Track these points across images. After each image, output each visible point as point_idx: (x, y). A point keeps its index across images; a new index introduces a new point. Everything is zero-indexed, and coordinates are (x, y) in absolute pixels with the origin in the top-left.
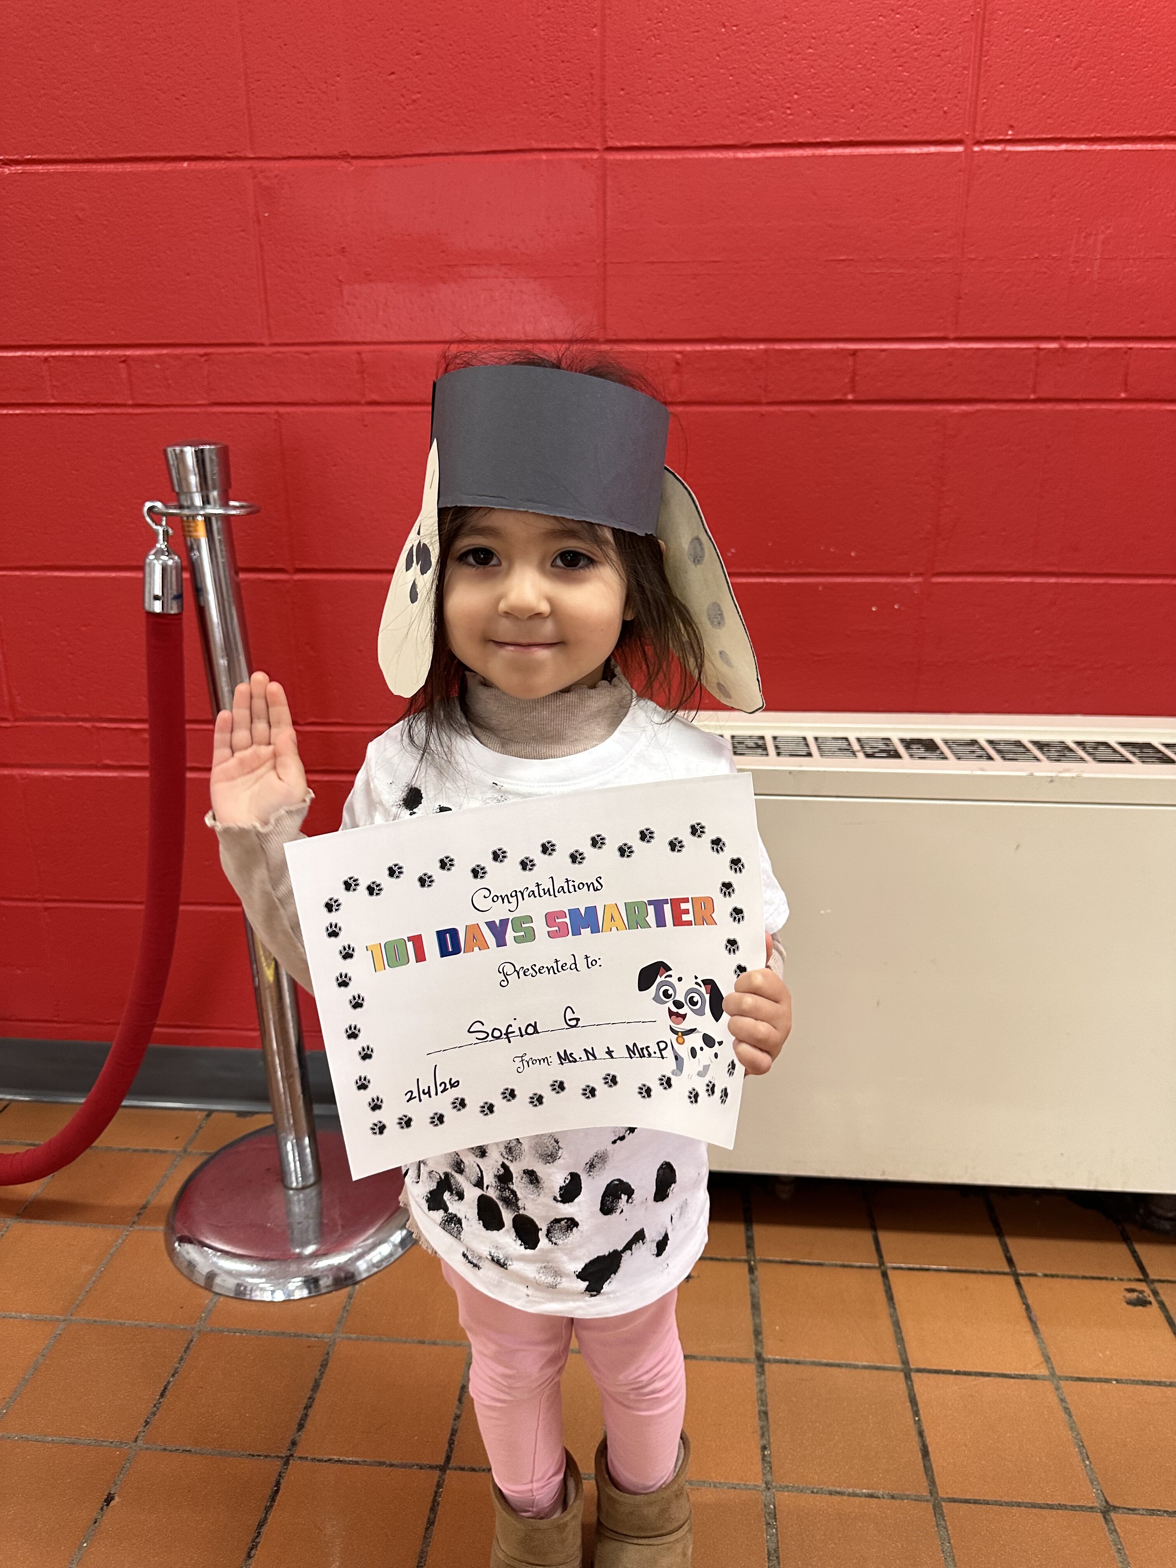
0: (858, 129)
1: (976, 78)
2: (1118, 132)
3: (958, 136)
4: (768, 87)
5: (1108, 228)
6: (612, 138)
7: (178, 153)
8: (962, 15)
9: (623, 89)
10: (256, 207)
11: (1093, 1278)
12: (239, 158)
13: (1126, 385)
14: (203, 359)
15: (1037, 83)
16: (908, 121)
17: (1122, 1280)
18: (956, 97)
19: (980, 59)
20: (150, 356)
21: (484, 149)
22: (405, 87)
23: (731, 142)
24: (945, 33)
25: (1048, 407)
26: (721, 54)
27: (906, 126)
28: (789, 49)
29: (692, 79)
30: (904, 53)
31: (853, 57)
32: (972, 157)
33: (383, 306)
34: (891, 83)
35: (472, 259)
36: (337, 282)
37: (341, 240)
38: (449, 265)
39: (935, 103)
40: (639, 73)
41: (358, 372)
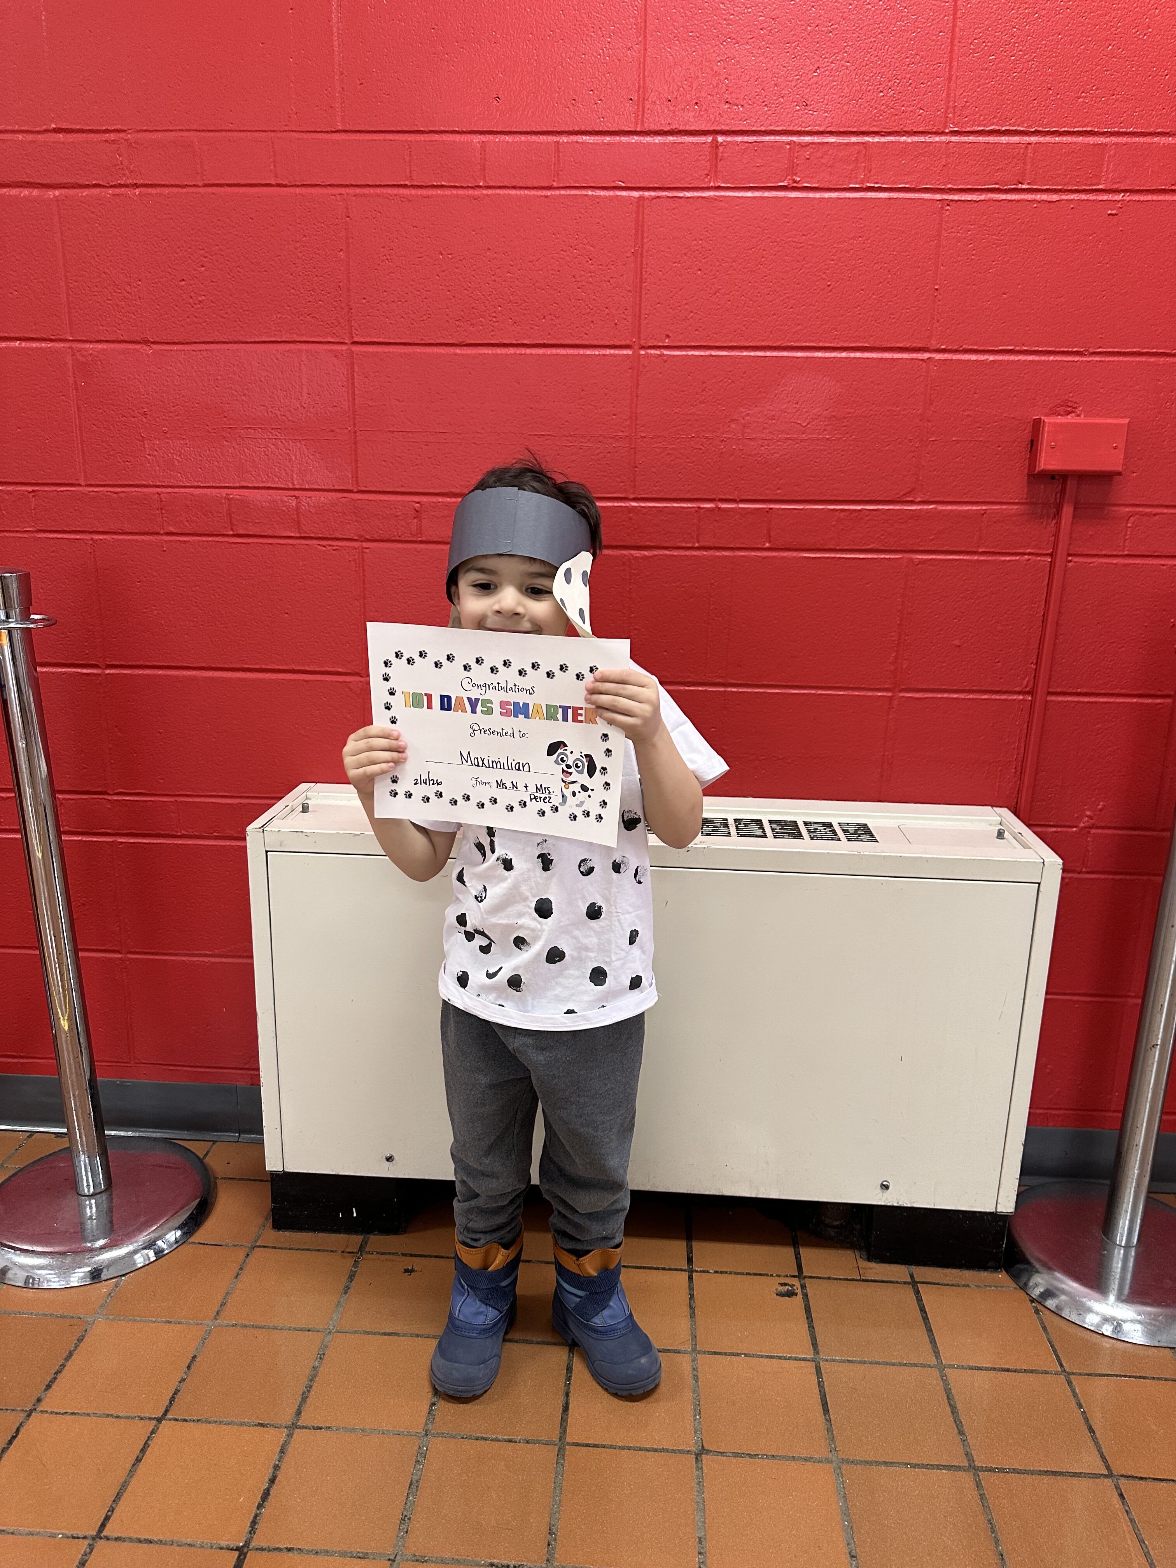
0: (549, 334)
2: (751, 342)
3: (628, 342)
4: (477, 300)
5: (748, 415)
6: (357, 335)
7: (12, 335)
8: (624, 252)
9: (364, 299)
10: (75, 377)
11: (755, 1274)
12: (61, 340)
13: (770, 537)
14: (31, 495)
15: (686, 304)
16: (588, 330)
17: (779, 1276)
18: (624, 313)
21: (257, 340)
22: (193, 291)
23: (451, 341)
24: (613, 265)
25: (710, 553)
26: (440, 275)
27: (586, 334)
28: (493, 273)
29: (418, 293)
30: (581, 278)
31: (543, 280)
32: (639, 358)
33: (178, 458)
34: (573, 300)
35: (249, 424)
36: (140, 438)
37: (145, 406)
38: (230, 428)
39: (608, 316)
40: (376, 287)
41: (158, 509)
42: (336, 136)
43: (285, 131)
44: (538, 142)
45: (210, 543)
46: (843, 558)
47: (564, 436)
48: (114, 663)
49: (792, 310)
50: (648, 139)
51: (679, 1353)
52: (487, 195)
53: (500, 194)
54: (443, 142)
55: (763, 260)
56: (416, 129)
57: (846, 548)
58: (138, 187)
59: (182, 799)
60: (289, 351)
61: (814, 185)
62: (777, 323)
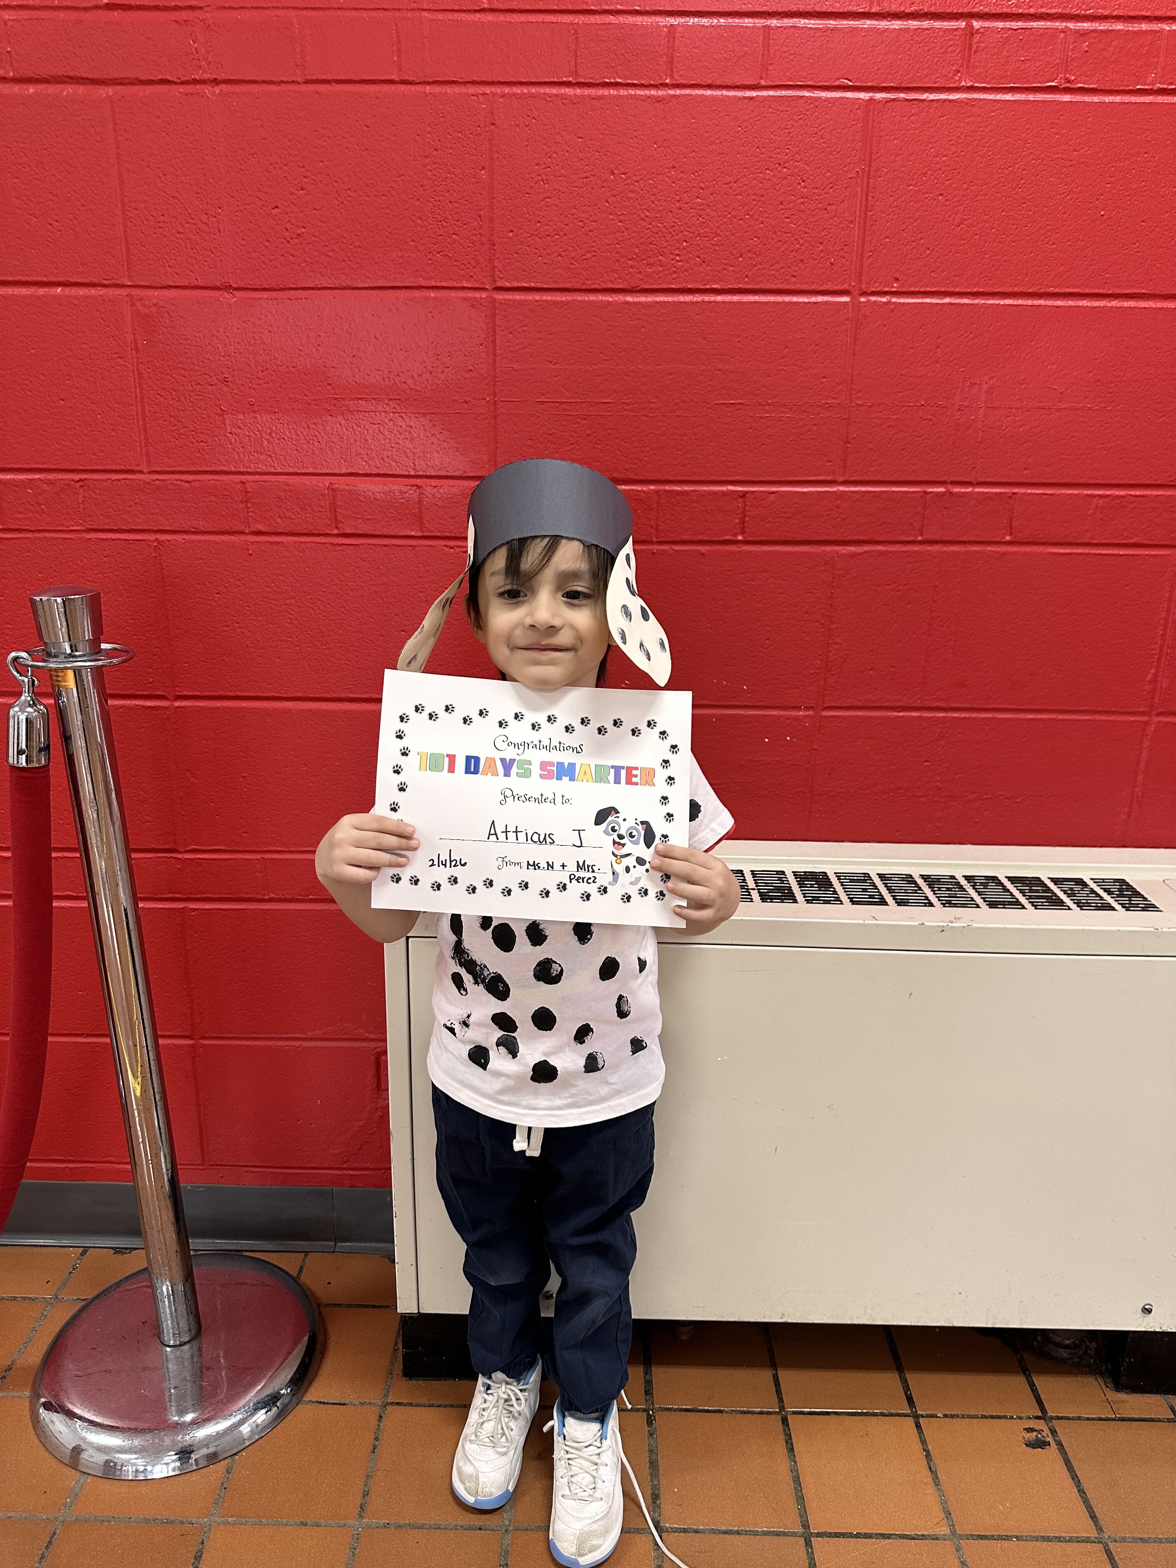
0: (747, 276)
1: (861, 231)
2: (1000, 287)
3: (846, 286)
4: (657, 233)
5: (991, 378)
6: (501, 278)
7: (53, 279)
8: (847, 172)
9: (512, 231)
10: (134, 334)
11: (992, 1417)
12: (116, 286)
13: (1011, 528)
14: (78, 485)
15: (922, 238)
16: (796, 271)
17: (1021, 1418)
18: (842, 249)
19: (865, 213)
20: (22, 481)
21: (371, 285)
22: (288, 222)
23: (621, 286)
24: (832, 188)
25: (936, 548)
26: (609, 200)
27: (794, 276)
28: (678, 198)
29: (581, 223)
30: (791, 205)
31: (741, 208)
32: (859, 307)
33: (267, 437)
34: (779, 233)
35: (360, 393)
36: (220, 411)
37: (224, 370)
38: (336, 399)
39: (822, 254)
40: (527, 215)
41: (242, 502)
42: (479, 16)
43: (414, 10)
44: (741, 27)
45: (309, 545)
46: (1100, 554)
47: (760, 404)
48: (186, 693)
49: (1055, 246)
50: (883, 24)
51: (937, 1539)
52: (675, 96)
53: (690, 95)
54: (620, 26)
55: (1023, 182)
56: (585, 7)
57: (1104, 541)
58: (217, 84)
59: (270, 856)
60: (412, 300)
61: (1091, 86)
62: (1035, 263)
